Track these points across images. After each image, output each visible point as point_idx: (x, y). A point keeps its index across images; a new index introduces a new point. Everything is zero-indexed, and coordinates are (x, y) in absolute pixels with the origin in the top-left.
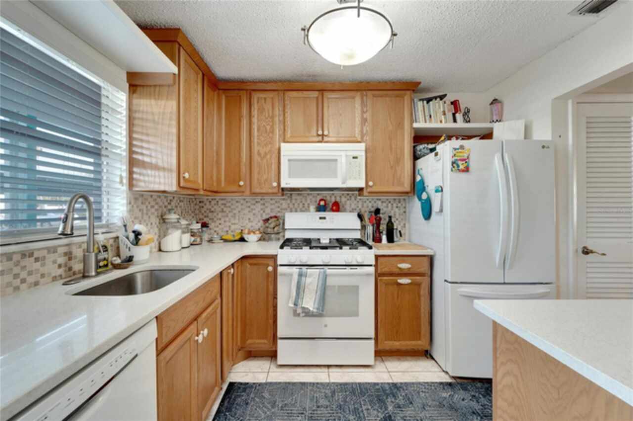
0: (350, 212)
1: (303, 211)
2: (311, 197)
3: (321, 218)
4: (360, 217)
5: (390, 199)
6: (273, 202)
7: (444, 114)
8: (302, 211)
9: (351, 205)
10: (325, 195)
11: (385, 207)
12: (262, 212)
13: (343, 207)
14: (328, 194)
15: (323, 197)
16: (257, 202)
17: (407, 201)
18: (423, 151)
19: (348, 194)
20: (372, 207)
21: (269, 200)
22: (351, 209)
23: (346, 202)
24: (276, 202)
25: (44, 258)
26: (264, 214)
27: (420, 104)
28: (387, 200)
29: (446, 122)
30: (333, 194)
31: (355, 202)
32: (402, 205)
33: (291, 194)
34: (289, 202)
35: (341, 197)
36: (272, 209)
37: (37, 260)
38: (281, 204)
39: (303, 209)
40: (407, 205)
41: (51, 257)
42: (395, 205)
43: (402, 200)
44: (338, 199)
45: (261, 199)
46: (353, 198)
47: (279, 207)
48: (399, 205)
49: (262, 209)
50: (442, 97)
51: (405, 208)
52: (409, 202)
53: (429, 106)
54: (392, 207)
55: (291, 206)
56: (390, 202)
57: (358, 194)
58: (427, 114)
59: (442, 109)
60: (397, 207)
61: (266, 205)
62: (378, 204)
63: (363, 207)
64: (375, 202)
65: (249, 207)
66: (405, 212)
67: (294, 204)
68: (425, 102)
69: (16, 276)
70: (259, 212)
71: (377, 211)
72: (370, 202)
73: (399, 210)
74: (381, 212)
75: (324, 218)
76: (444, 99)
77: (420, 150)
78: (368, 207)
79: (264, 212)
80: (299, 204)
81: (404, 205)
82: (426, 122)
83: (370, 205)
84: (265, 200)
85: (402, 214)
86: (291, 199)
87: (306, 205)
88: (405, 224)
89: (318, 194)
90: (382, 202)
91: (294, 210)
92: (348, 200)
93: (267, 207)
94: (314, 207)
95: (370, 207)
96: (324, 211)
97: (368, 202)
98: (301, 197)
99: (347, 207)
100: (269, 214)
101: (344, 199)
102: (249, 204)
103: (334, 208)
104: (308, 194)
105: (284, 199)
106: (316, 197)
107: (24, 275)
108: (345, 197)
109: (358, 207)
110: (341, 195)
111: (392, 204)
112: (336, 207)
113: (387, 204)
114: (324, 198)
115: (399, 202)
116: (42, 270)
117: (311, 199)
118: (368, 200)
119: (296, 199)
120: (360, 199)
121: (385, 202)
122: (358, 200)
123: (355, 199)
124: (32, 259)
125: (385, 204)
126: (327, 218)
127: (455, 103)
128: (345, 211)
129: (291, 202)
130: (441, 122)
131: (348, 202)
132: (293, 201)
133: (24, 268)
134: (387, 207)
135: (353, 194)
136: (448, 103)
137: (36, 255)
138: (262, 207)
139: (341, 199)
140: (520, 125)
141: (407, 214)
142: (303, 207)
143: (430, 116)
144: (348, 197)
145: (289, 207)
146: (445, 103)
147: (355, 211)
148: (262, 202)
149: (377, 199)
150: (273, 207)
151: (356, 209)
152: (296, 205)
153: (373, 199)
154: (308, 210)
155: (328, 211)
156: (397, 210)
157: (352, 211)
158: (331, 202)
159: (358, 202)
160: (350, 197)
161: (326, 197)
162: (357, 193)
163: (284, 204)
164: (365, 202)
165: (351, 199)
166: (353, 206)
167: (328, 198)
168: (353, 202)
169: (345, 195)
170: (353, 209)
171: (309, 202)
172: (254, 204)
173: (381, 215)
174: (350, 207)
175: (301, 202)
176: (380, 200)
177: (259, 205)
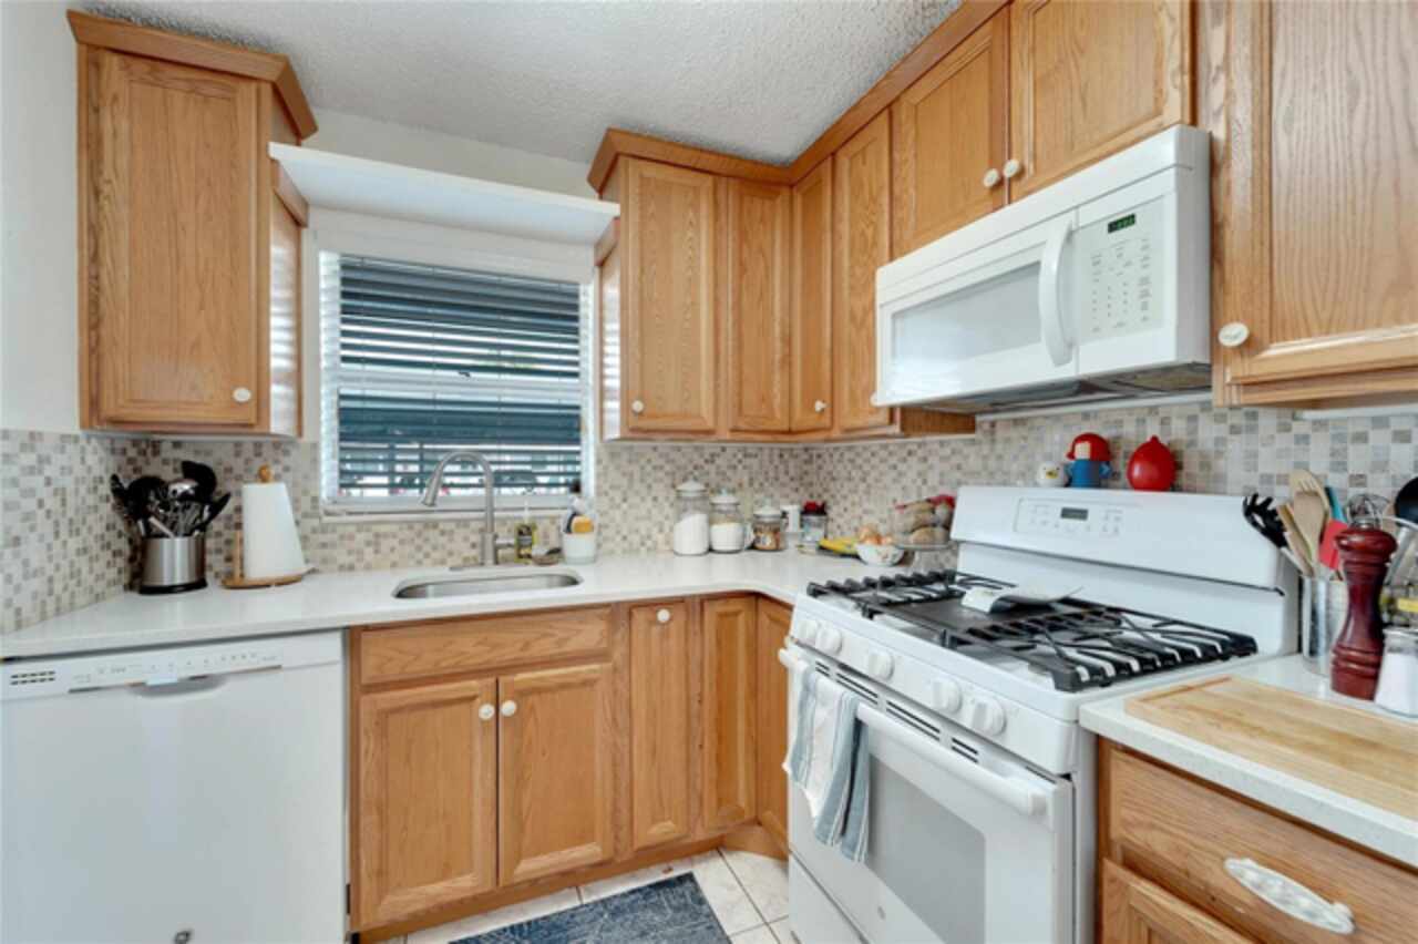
6: (947, 451)
10: (1114, 417)
12: (919, 482)
16: (910, 453)
21: (936, 446)
24: (954, 452)
25: (452, 532)
26: (924, 488)
33: (993, 424)
34: (986, 449)
36: (942, 474)
37: (443, 533)
38: (966, 457)
41: (460, 533)
45: (920, 445)
47: (959, 467)
49: (920, 474)
55: (992, 464)
61: (930, 461)
65: (895, 467)
67: (1000, 457)
69: (419, 548)
70: (914, 481)
75: (1083, 514)
79: (925, 482)
84: (928, 447)
86: (993, 441)
91: (998, 477)
93: (931, 467)
94: (1050, 466)
100: (934, 488)
102: (893, 461)
105: (973, 442)
107: (427, 548)
116: (449, 546)
119: (1007, 440)
124: (437, 532)
126: (1089, 514)
129: (992, 450)
132: (999, 447)
133: (427, 540)
137: (441, 526)
138: (922, 467)
145: (986, 467)
148: (920, 453)
150: (945, 466)
163: (972, 460)
172: (904, 460)
175: (1023, 449)
177: (913, 460)
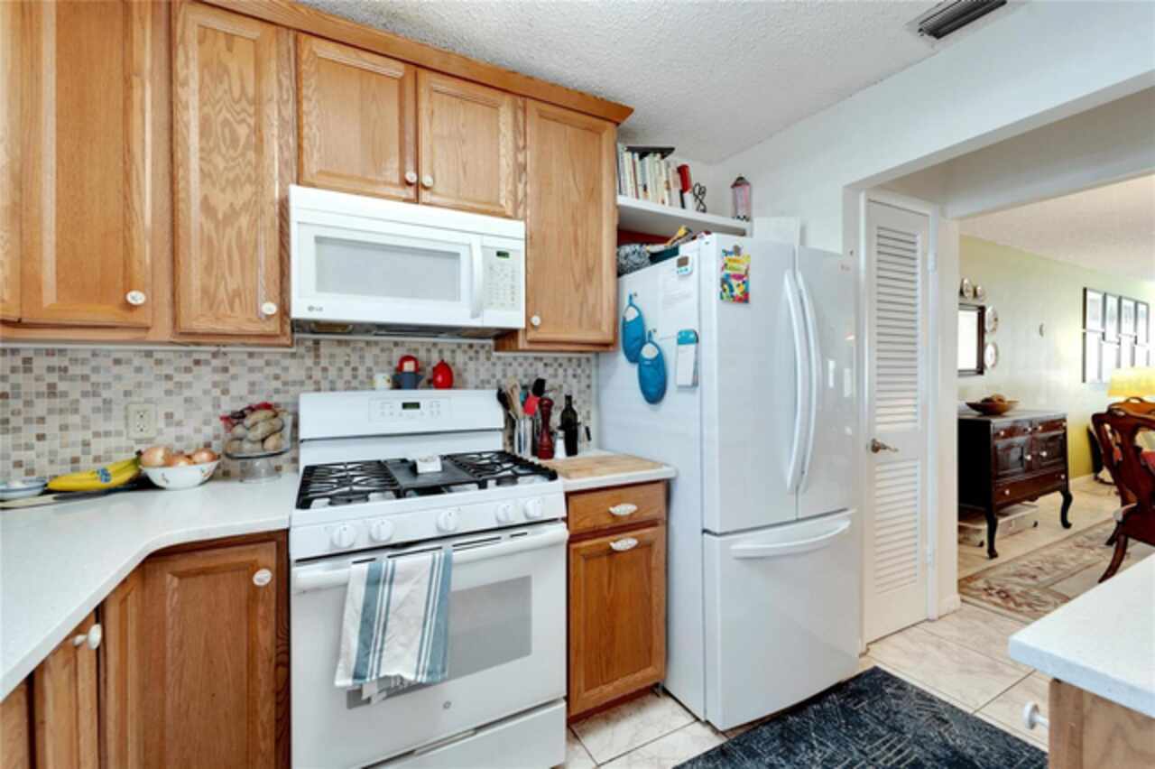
0: (477, 387)
1: (355, 389)
2: (376, 350)
3: (405, 406)
4: (503, 399)
5: (564, 358)
6: (258, 362)
7: (668, 188)
8: (349, 387)
9: (477, 370)
10: (413, 346)
11: (551, 376)
12: (217, 392)
13: (459, 375)
14: (422, 343)
15: (409, 350)
16: (197, 362)
17: (593, 362)
18: (631, 258)
19: (471, 346)
20: (526, 376)
21: (244, 357)
22: (478, 383)
23: (465, 364)
24: (268, 363)
26: (225, 400)
27: (627, 158)
28: (556, 359)
29: (671, 204)
30: (435, 344)
31: (488, 364)
32: (583, 371)
33: (317, 342)
34: (309, 362)
35: (453, 351)
36: (252, 384)
38: (286, 369)
39: (355, 383)
40: (594, 373)
42: (570, 372)
43: (583, 361)
44: (447, 358)
45: (215, 355)
46: (482, 355)
47: (277, 377)
48: (579, 371)
49: (215, 385)
50: (665, 152)
51: (589, 377)
52: (597, 366)
53: (643, 167)
54: (565, 376)
55: (317, 374)
56: (560, 365)
57: (493, 348)
58: (639, 182)
59: (664, 178)
60: (574, 376)
61: (233, 370)
62: (536, 370)
63: (505, 376)
64: (531, 365)
65: (168, 377)
66: (589, 386)
67: (325, 370)
68: (636, 155)
70: (206, 392)
71: (539, 386)
72: (521, 365)
73: (579, 382)
74: (547, 387)
75: (416, 405)
76: (668, 158)
77: (626, 257)
78: (516, 375)
79: (225, 392)
80: (340, 369)
81: (587, 372)
82: (637, 197)
83: (520, 371)
84: (230, 357)
85: (584, 392)
86: (317, 356)
87: (362, 372)
88: (588, 412)
89: (396, 344)
90: (546, 365)
91: (324, 384)
92: (471, 359)
93: (235, 378)
94: (387, 376)
95: (520, 376)
96: (415, 387)
97: (515, 364)
98: (348, 350)
99: (470, 376)
101: (460, 358)
102: (166, 370)
103: (440, 379)
104: (368, 343)
105: (294, 356)
106: (391, 351)
108: (465, 352)
109: (494, 376)
110: (455, 347)
111: (565, 370)
112: (444, 377)
113: (556, 370)
114: (414, 355)
115: (579, 365)
117: (376, 356)
118: (515, 359)
119: (332, 356)
120: (499, 358)
121: (551, 365)
122: (493, 360)
123: (488, 359)
125: (550, 370)
126: (422, 405)
127: (683, 171)
128: (463, 386)
129: (317, 363)
130: (663, 202)
131: (471, 365)
132: (324, 362)
134: (555, 376)
135: (483, 346)
136: (673, 168)
138: (218, 377)
139: (454, 358)
140: (793, 225)
141: (594, 389)
142: (355, 377)
143: (645, 188)
144: (471, 353)
145: (310, 377)
146: (668, 165)
147: (487, 386)
148: (216, 362)
149: (536, 358)
150: (256, 377)
151: (489, 382)
152: (332, 373)
153: (526, 358)
154: (368, 384)
155: (423, 388)
156: (574, 381)
157: (481, 385)
158: (429, 364)
159: (494, 364)
160: (477, 352)
161: (416, 350)
162: (491, 342)
163: (292, 371)
164: (510, 365)
165: (477, 359)
166: (484, 375)
167: (422, 355)
168: (483, 365)
169: (466, 347)
170: (483, 382)
171: (369, 362)
172: (188, 370)
173: (550, 395)
174: (477, 376)
175: (347, 363)
176: (541, 359)
177: (204, 370)
